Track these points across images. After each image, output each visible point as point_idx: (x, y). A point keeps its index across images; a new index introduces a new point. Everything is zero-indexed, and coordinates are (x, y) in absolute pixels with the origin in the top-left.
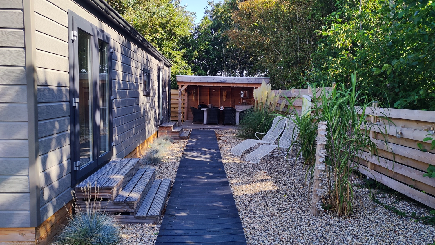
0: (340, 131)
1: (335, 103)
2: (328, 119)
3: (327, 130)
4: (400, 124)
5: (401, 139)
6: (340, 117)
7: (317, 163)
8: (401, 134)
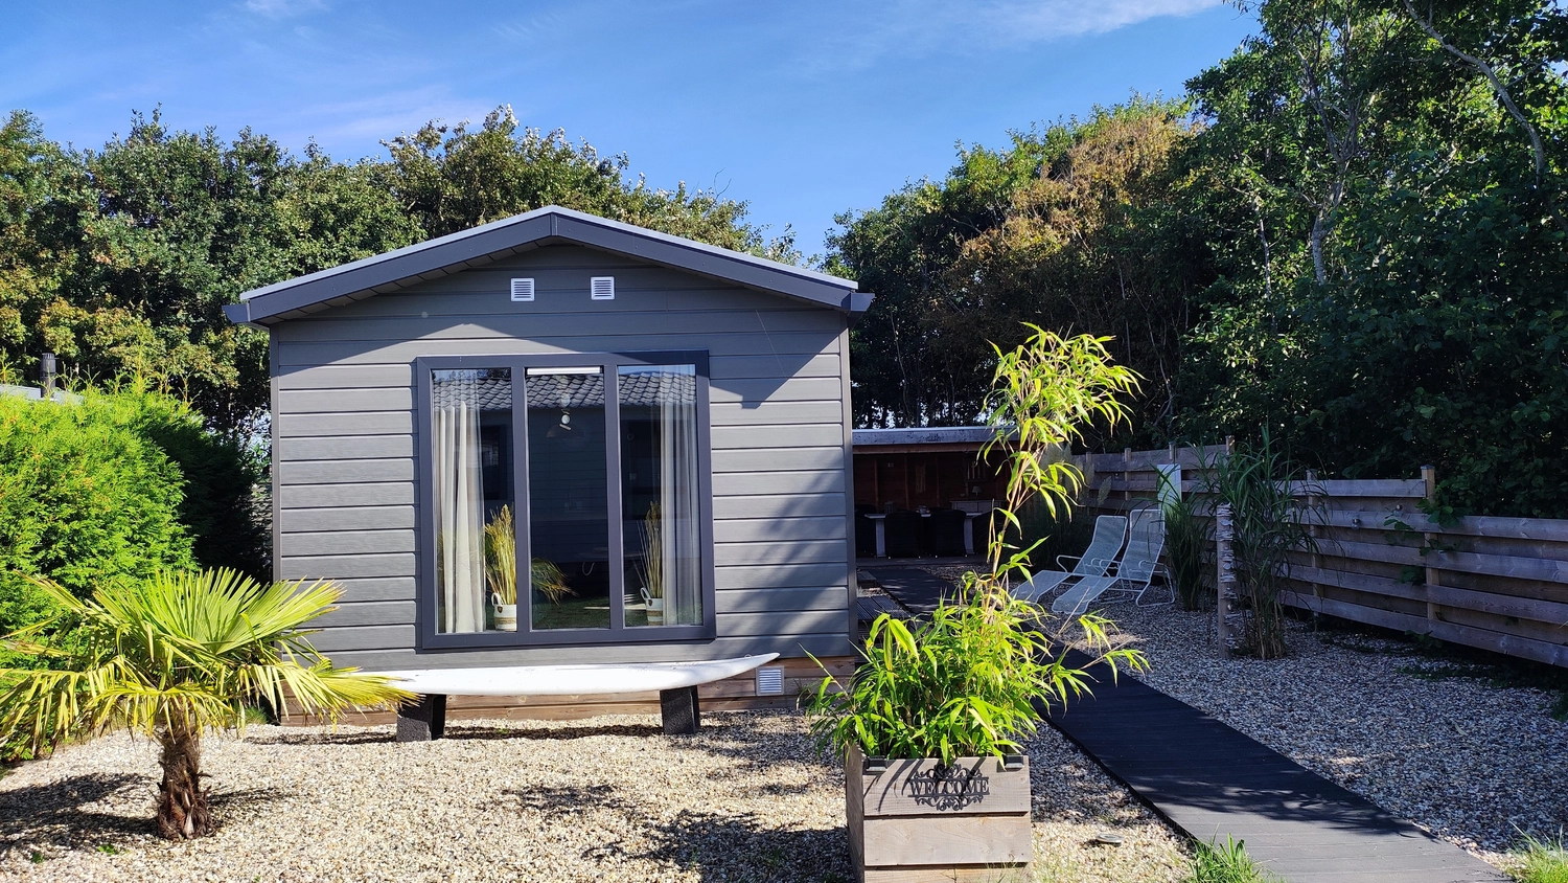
0: (1252, 519)
1: (1241, 475)
2: (1232, 500)
3: (1232, 517)
4: (1359, 505)
5: (1360, 531)
6: (1249, 496)
7: (1220, 572)
8: (1359, 521)
